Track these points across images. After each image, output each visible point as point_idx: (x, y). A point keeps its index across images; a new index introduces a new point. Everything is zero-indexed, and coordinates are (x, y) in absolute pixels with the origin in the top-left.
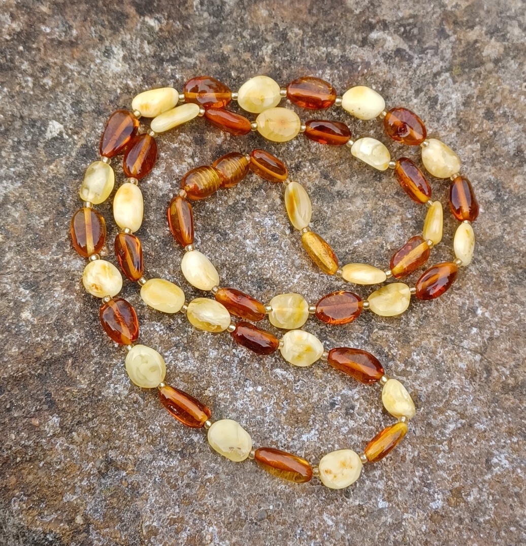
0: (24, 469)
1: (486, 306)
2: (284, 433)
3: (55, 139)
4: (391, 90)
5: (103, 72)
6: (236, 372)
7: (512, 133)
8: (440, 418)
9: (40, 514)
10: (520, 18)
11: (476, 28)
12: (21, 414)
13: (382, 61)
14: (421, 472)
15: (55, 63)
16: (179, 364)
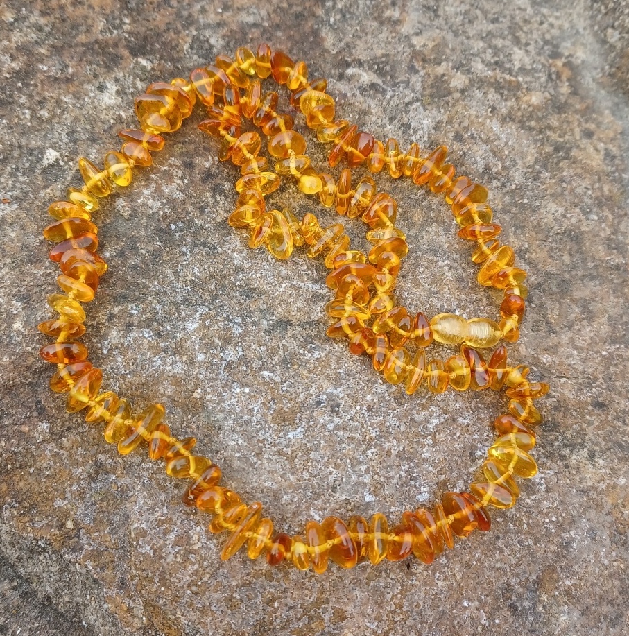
0: (15, 475)
1: (464, 308)
2: (271, 431)
3: (52, 165)
4: (367, 117)
5: (96, 104)
6: (223, 375)
7: (480, 153)
8: (423, 413)
9: (31, 520)
10: (483, 56)
11: (442, 64)
12: (11, 421)
13: (357, 92)
14: (407, 466)
15: (51, 97)
16: (167, 368)
